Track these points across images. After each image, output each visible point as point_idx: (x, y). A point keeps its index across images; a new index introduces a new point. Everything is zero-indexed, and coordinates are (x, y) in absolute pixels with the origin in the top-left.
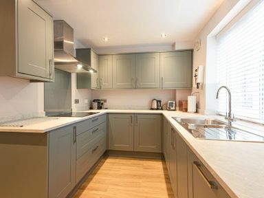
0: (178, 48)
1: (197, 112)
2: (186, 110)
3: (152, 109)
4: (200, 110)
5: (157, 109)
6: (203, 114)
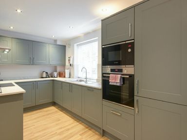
0: (58, 43)
1: (70, 77)
2: (65, 77)
3: (42, 78)
4: (71, 76)
5: (46, 77)
6: (73, 78)
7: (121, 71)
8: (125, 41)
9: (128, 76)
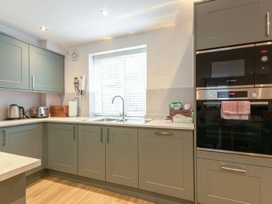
2: (67, 115)
5: (19, 118)
7: (244, 94)
8: (255, 43)
9: (267, 103)
